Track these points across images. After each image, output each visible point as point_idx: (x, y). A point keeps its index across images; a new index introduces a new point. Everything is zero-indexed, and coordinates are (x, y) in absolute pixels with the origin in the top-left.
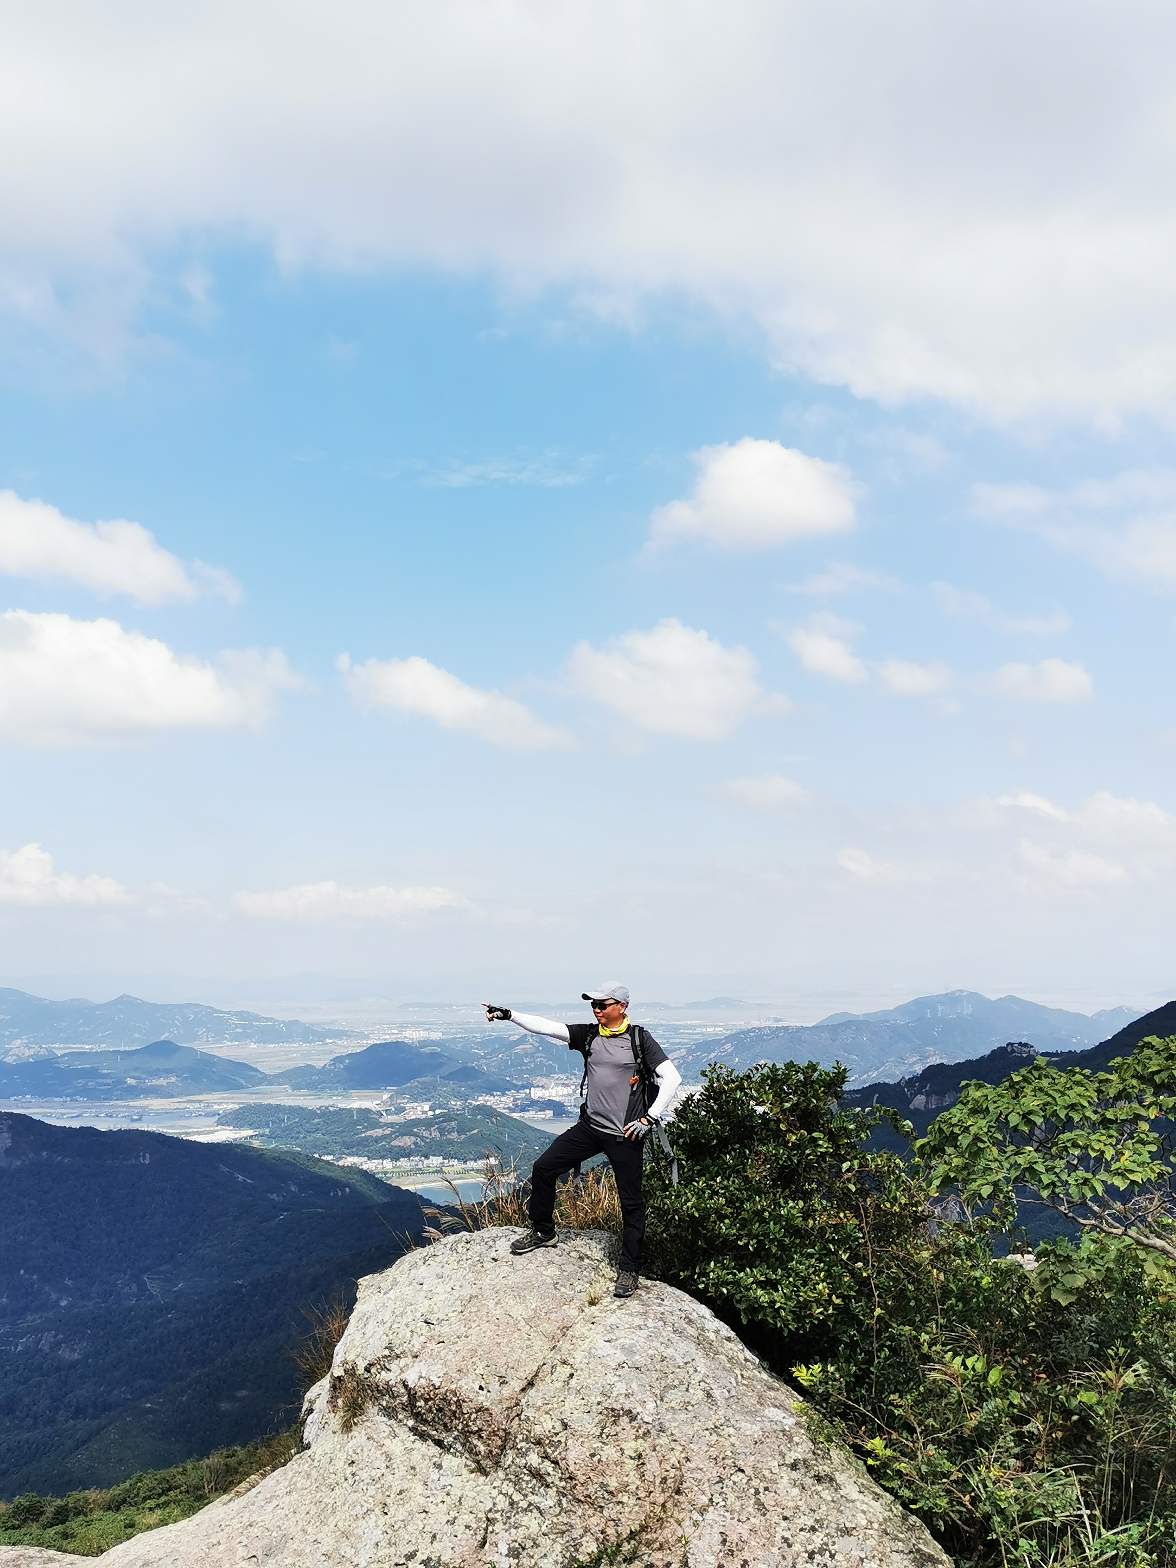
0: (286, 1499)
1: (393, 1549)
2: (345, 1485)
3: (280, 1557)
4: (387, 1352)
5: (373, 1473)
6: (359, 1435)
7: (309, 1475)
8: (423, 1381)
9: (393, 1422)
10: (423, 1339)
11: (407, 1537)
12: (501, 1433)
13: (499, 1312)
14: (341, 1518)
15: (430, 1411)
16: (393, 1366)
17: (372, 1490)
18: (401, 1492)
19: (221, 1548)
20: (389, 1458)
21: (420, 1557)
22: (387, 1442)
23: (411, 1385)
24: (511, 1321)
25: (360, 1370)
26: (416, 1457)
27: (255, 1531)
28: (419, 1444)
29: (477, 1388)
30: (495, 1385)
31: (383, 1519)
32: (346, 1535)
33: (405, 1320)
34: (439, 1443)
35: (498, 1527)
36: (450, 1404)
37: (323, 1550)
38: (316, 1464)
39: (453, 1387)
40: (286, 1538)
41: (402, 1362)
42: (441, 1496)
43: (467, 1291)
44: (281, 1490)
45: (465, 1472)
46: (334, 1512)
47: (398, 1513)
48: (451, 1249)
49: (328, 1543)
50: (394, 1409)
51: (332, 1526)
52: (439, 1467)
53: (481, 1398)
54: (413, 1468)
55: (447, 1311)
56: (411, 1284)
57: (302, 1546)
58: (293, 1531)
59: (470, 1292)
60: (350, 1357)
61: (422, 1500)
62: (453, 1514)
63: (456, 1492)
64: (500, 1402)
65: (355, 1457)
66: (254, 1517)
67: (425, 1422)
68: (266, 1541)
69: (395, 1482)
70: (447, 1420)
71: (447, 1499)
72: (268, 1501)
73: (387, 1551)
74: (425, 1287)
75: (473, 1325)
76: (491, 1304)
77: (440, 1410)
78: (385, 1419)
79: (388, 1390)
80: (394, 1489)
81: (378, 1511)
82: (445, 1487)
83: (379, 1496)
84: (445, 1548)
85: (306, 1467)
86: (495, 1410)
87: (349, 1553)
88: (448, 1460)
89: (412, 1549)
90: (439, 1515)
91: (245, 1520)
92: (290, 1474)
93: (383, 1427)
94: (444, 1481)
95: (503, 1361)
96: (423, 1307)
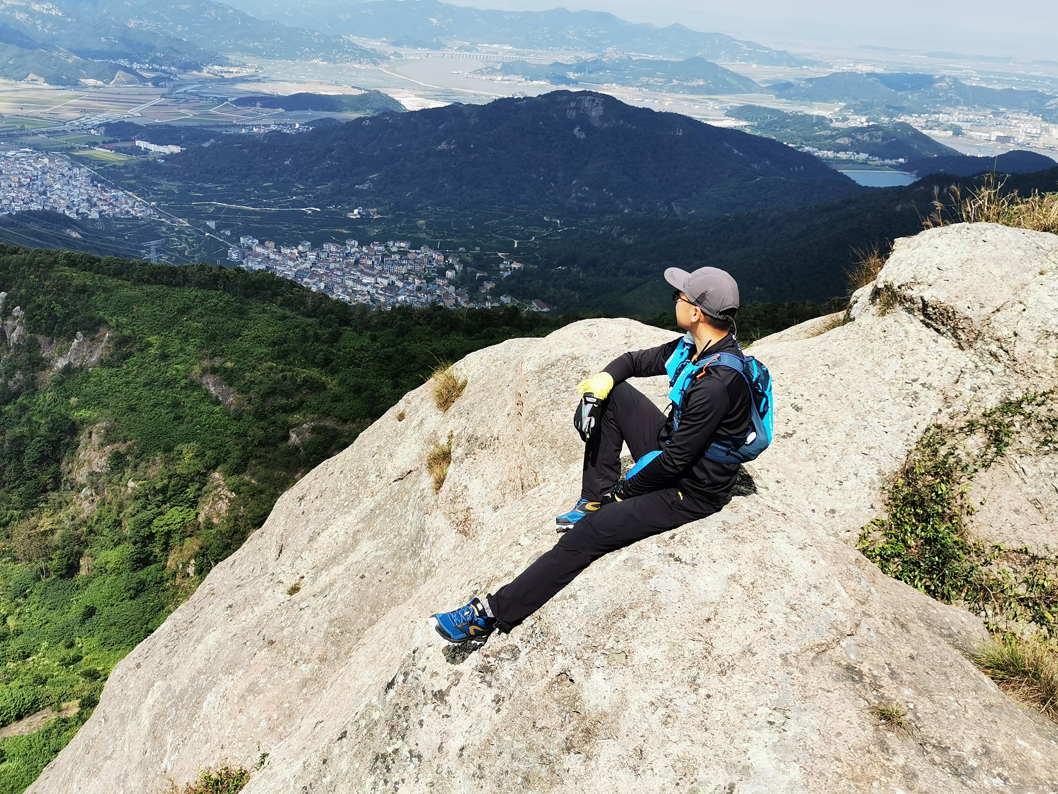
0: (844, 342)
1: (905, 375)
2: (880, 341)
3: (841, 367)
4: (913, 280)
5: (897, 338)
6: (889, 319)
7: (857, 333)
8: (934, 299)
9: (911, 315)
10: (935, 277)
11: (914, 371)
12: (977, 332)
13: (984, 270)
14: (876, 356)
15: (935, 314)
16: (916, 288)
17: (895, 346)
18: (912, 350)
19: (809, 358)
20: (906, 332)
21: (920, 381)
22: (906, 325)
23: (926, 299)
24: (991, 276)
25: (895, 287)
26: (922, 335)
27: (827, 353)
28: (925, 328)
29: (966, 307)
30: (977, 307)
31: (900, 361)
32: (878, 364)
33: (925, 266)
34: (938, 331)
35: (966, 376)
36: (948, 312)
37: (865, 369)
38: (862, 328)
39: (952, 304)
40: (844, 360)
41: (921, 287)
42: (936, 356)
43: (965, 256)
44: (841, 337)
45: (951, 347)
46: (872, 352)
47: (909, 359)
48: (957, 231)
49: (868, 365)
50: (912, 309)
51: (871, 359)
52: (937, 342)
53: (968, 313)
54: (921, 340)
55: (952, 264)
56: (930, 246)
57: (853, 365)
58: (848, 357)
59: (967, 256)
60: (890, 280)
61: (924, 356)
62: (942, 365)
63: (945, 356)
64: (979, 316)
65: (886, 329)
66: (827, 347)
67: (931, 319)
68: (834, 359)
69: (910, 344)
70: (945, 320)
71: (938, 357)
72: (835, 341)
73: (902, 376)
74: (938, 250)
75: (968, 274)
76: (980, 265)
77: (941, 314)
78: (907, 313)
79: (911, 300)
80: (908, 348)
81: (898, 356)
82: (938, 352)
83: (899, 350)
84: (935, 380)
85: (856, 329)
86: (975, 320)
87: (880, 373)
88: (941, 339)
89: (916, 377)
90: (933, 365)
91: (822, 348)
92: (846, 331)
93: (905, 317)
94: (938, 349)
95: (984, 296)
96: (937, 260)
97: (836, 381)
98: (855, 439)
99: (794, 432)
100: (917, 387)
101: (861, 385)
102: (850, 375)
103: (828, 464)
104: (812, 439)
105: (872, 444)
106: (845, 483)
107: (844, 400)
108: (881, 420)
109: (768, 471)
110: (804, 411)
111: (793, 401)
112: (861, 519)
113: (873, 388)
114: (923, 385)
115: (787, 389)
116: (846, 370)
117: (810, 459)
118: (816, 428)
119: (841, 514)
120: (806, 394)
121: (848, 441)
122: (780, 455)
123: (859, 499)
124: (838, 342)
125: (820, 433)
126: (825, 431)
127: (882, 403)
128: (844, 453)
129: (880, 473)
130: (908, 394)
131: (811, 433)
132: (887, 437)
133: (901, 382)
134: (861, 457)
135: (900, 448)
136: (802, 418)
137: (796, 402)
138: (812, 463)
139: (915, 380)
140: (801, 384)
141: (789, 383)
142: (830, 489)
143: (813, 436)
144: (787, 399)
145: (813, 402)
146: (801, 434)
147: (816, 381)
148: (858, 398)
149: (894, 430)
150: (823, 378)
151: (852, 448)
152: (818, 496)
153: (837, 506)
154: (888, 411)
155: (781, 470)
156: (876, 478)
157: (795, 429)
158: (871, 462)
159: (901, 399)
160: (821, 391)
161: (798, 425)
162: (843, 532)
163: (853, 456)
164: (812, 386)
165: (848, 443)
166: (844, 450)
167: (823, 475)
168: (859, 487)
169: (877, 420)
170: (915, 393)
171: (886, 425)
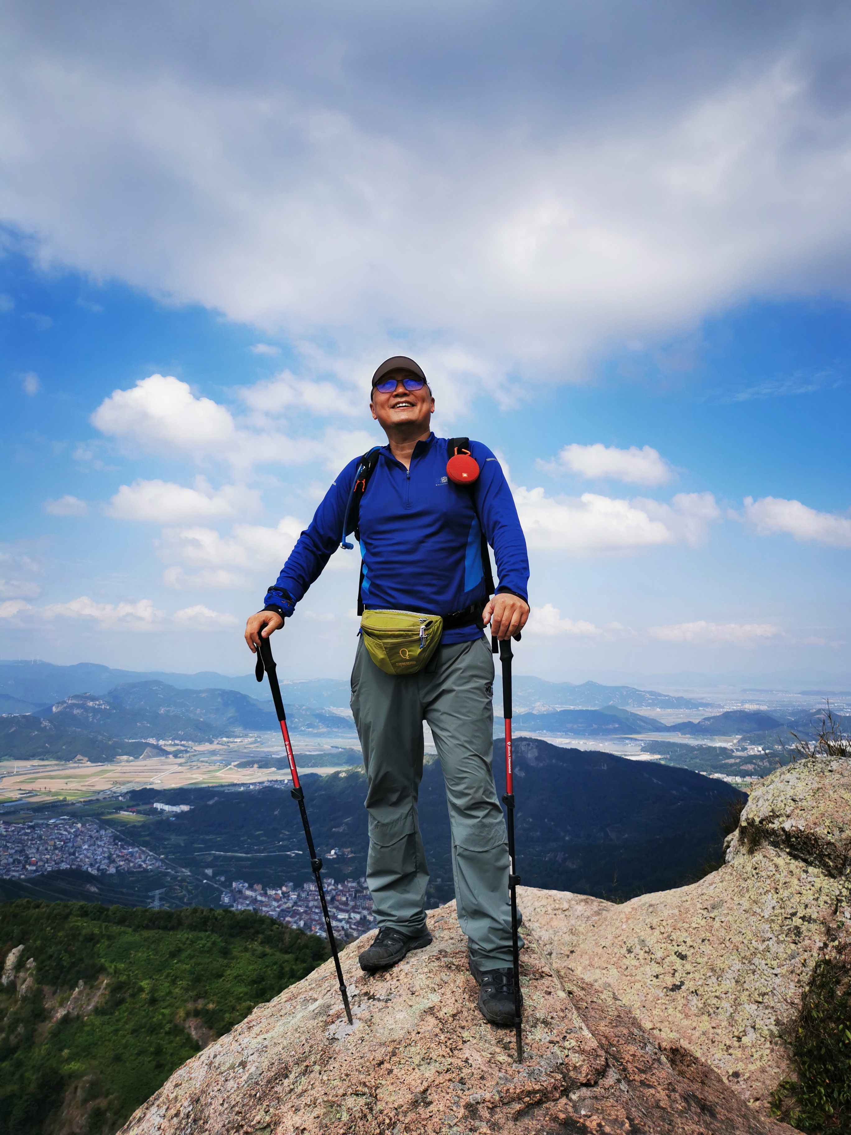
0: (721, 884)
1: (783, 910)
2: (753, 878)
3: (720, 910)
4: (771, 814)
5: (769, 873)
6: (758, 856)
7: (731, 874)
8: (794, 828)
9: (777, 849)
10: (792, 808)
11: (790, 905)
12: (842, 857)
13: (835, 796)
14: (752, 893)
15: (799, 844)
16: (776, 821)
17: (768, 881)
18: (785, 883)
19: (688, 903)
20: (776, 866)
21: (799, 915)
22: (775, 859)
23: (787, 829)
24: (844, 801)
25: (757, 823)
26: (792, 867)
27: (705, 897)
28: (793, 861)
29: (826, 832)
30: (837, 832)
31: (776, 896)
32: (755, 902)
33: (780, 799)
34: (805, 861)
35: (844, 904)
36: (811, 840)
37: (744, 908)
38: (735, 869)
39: (812, 831)
40: (722, 902)
41: (781, 819)
42: (809, 886)
43: (816, 786)
44: (717, 880)
45: (821, 875)
46: (748, 891)
47: (784, 893)
48: (804, 765)
49: (746, 905)
50: (778, 842)
51: (747, 898)
52: (806, 872)
53: (829, 838)
54: (791, 872)
55: (805, 795)
56: (782, 782)
57: (731, 906)
58: (726, 898)
59: (817, 786)
60: (751, 816)
61: (798, 888)
62: (817, 895)
63: (818, 885)
64: (841, 840)
65: (757, 866)
66: (704, 891)
67: (796, 849)
68: (712, 902)
69: (782, 878)
70: (809, 848)
71: (812, 888)
72: (711, 884)
73: (780, 911)
74: (790, 783)
75: (821, 802)
76: (831, 792)
77: (805, 843)
78: (773, 848)
79: (774, 832)
80: (781, 882)
81: (773, 891)
82: (810, 882)
83: (773, 884)
84: (813, 912)
85: (729, 870)
86: (838, 844)
87: (759, 911)
88: (811, 869)
89: (794, 911)
90: (808, 897)
91: (700, 892)
92: (721, 874)
93: (772, 852)
94: (809, 879)
95: (841, 820)
96: (790, 793)
97: (717, 924)
98: (746, 986)
99: (682, 983)
100: (797, 921)
101: (743, 925)
102: (730, 916)
103: (723, 1018)
104: (701, 989)
105: (764, 990)
106: (743, 1039)
107: (728, 944)
108: (768, 962)
109: (660, 1030)
110: (689, 959)
111: (676, 948)
112: (768, 1082)
113: (754, 928)
114: (803, 918)
115: (669, 936)
116: (725, 912)
117: (703, 1014)
118: (704, 977)
119: (745, 1077)
120: (688, 940)
121: (739, 988)
122: (670, 1011)
123: (762, 1057)
124: (714, 885)
125: (709, 982)
126: (714, 979)
127: (766, 943)
128: (737, 1004)
129: (778, 1023)
130: (789, 929)
131: (700, 983)
132: (778, 981)
133: (780, 918)
134: (754, 1007)
135: (793, 991)
136: (688, 967)
137: (680, 949)
138: (705, 1017)
139: (794, 914)
140: (683, 930)
141: (670, 930)
142: (729, 1047)
143: (702, 986)
144: (670, 947)
145: (697, 949)
146: (689, 985)
147: (697, 926)
148: (741, 939)
149: (784, 972)
150: (703, 922)
151: (744, 996)
152: (717, 1056)
153: (740, 1067)
154: (773, 950)
155: (674, 1028)
156: (775, 1029)
157: (682, 979)
158: (767, 1012)
159: (784, 936)
160: (703, 936)
161: (684, 975)
162: (752, 1101)
163: (746, 1006)
164: (694, 931)
165: (739, 991)
166: (736, 999)
167: (719, 1031)
168: (759, 1042)
169: (764, 962)
170: (797, 928)
171: (775, 966)
